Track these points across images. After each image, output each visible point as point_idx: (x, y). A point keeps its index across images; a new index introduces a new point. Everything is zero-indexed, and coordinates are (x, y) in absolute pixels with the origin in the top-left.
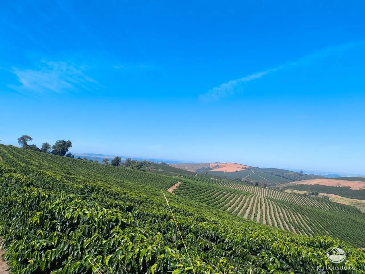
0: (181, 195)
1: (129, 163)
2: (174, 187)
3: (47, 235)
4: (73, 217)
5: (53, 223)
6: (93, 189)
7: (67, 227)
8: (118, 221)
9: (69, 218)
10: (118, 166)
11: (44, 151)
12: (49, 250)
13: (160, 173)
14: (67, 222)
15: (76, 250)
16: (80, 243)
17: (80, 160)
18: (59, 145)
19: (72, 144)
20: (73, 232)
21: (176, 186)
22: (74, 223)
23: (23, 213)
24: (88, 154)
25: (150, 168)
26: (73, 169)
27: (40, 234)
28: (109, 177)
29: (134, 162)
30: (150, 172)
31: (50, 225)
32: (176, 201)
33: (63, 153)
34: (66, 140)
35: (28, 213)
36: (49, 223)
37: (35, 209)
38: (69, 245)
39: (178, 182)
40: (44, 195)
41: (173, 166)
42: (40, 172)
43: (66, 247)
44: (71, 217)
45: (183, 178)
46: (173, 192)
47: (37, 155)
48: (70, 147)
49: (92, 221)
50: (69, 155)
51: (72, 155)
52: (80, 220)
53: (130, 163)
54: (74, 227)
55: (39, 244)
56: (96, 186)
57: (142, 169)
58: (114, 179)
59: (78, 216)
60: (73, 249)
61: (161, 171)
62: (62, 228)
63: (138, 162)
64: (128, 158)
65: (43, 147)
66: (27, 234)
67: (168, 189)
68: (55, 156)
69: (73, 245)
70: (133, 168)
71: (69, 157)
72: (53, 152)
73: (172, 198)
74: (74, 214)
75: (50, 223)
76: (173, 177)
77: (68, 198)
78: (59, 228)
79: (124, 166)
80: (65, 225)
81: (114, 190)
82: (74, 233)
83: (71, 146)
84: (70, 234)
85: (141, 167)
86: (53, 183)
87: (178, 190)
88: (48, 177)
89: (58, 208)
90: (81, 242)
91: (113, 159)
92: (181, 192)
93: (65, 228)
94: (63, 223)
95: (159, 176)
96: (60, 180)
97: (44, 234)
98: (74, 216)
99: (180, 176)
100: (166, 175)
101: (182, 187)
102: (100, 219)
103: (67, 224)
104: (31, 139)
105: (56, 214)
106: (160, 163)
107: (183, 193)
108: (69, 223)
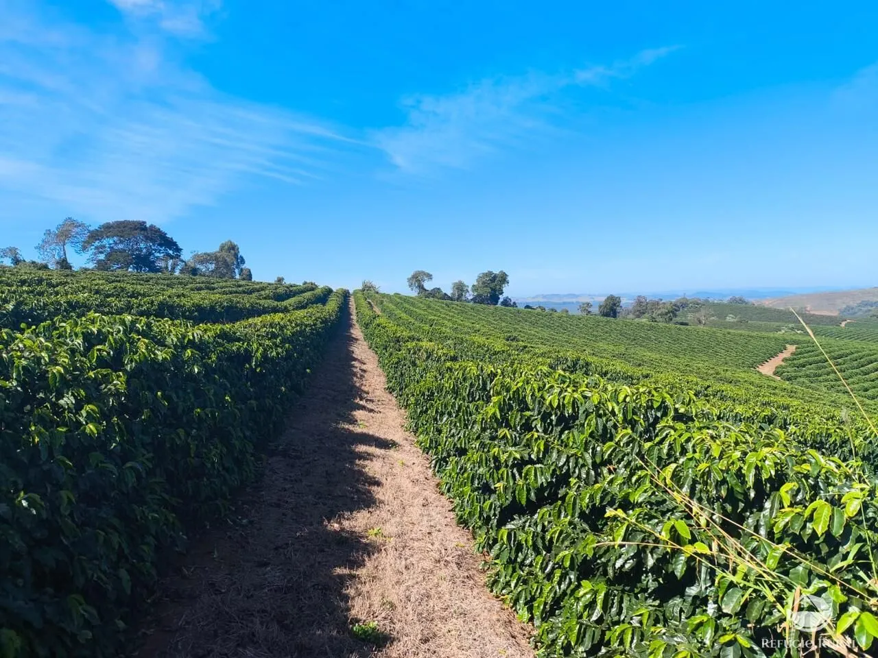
0: (802, 379)
1: (642, 307)
2: (777, 361)
3: (518, 439)
4: (564, 405)
5: (525, 415)
6: (575, 365)
7: (554, 423)
8: (666, 408)
9: (555, 405)
10: (615, 316)
11: (458, 299)
12: (530, 466)
13: (732, 326)
14: (552, 415)
15: (583, 466)
16: (589, 453)
17: (530, 310)
18: (484, 283)
19: (509, 279)
20: (569, 433)
21: (782, 358)
22: (567, 415)
23: (460, 407)
24: (544, 297)
25: (701, 315)
26: (520, 331)
27: (504, 437)
28: (601, 344)
29: (656, 304)
30: (701, 327)
31: (521, 419)
32: (789, 396)
33: (494, 299)
34: (496, 272)
35: (468, 407)
36: (519, 417)
37: (479, 399)
38: (568, 456)
39: (788, 346)
40: (491, 371)
41: (767, 303)
42: (462, 339)
43: (563, 460)
44: (559, 403)
45: (801, 334)
46: (776, 373)
47: (446, 308)
48: (506, 285)
49: (604, 411)
50: (506, 303)
51: (513, 301)
52: (578, 410)
53: (644, 308)
54: (567, 423)
55: (506, 455)
56: (580, 357)
57: (678, 319)
58: (611, 347)
59: (573, 401)
60: (577, 463)
61: (732, 320)
62: (545, 425)
63: (664, 303)
64: (639, 296)
65: (454, 291)
66: (478, 438)
67: (760, 367)
68: (479, 306)
69: (576, 455)
70: (654, 320)
71: (507, 306)
72: (474, 300)
73: (776, 388)
74: (564, 398)
75: (521, 415)
76: (771, 335)
77: (539, 372)
78: (539, 425)
79: (631, 316)
80: (549, 421)
81: (619, 369)
82: (571, 435)
83: (508, 283)
84: (563, 437)
85: (675, 316)
86: (490, 358)
87: (789, 369)
88: (479, 347)
89: (530, 388)
90: (590, 451)
91: (601, 302)
92: (800, 374)
93: (551, 427)
94: (545, 417)
95: (729, 333)
96: (503, 351)
97: (511, 436)
98: (565, 402)
99: (792, 329)
100: (749, 330)
101: (802, 361)
102: (625, 402)
103: (553, 417)
104: (430, 276)
105: (529, 399)
106: (726, 301)
107: (807, 376)
108: (556, 415)
